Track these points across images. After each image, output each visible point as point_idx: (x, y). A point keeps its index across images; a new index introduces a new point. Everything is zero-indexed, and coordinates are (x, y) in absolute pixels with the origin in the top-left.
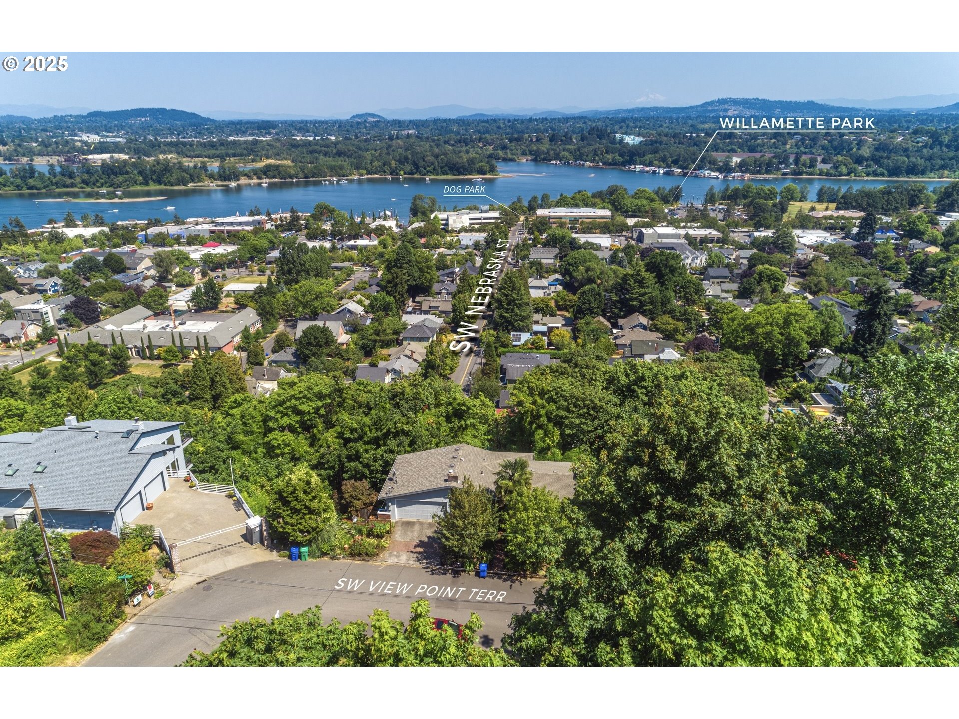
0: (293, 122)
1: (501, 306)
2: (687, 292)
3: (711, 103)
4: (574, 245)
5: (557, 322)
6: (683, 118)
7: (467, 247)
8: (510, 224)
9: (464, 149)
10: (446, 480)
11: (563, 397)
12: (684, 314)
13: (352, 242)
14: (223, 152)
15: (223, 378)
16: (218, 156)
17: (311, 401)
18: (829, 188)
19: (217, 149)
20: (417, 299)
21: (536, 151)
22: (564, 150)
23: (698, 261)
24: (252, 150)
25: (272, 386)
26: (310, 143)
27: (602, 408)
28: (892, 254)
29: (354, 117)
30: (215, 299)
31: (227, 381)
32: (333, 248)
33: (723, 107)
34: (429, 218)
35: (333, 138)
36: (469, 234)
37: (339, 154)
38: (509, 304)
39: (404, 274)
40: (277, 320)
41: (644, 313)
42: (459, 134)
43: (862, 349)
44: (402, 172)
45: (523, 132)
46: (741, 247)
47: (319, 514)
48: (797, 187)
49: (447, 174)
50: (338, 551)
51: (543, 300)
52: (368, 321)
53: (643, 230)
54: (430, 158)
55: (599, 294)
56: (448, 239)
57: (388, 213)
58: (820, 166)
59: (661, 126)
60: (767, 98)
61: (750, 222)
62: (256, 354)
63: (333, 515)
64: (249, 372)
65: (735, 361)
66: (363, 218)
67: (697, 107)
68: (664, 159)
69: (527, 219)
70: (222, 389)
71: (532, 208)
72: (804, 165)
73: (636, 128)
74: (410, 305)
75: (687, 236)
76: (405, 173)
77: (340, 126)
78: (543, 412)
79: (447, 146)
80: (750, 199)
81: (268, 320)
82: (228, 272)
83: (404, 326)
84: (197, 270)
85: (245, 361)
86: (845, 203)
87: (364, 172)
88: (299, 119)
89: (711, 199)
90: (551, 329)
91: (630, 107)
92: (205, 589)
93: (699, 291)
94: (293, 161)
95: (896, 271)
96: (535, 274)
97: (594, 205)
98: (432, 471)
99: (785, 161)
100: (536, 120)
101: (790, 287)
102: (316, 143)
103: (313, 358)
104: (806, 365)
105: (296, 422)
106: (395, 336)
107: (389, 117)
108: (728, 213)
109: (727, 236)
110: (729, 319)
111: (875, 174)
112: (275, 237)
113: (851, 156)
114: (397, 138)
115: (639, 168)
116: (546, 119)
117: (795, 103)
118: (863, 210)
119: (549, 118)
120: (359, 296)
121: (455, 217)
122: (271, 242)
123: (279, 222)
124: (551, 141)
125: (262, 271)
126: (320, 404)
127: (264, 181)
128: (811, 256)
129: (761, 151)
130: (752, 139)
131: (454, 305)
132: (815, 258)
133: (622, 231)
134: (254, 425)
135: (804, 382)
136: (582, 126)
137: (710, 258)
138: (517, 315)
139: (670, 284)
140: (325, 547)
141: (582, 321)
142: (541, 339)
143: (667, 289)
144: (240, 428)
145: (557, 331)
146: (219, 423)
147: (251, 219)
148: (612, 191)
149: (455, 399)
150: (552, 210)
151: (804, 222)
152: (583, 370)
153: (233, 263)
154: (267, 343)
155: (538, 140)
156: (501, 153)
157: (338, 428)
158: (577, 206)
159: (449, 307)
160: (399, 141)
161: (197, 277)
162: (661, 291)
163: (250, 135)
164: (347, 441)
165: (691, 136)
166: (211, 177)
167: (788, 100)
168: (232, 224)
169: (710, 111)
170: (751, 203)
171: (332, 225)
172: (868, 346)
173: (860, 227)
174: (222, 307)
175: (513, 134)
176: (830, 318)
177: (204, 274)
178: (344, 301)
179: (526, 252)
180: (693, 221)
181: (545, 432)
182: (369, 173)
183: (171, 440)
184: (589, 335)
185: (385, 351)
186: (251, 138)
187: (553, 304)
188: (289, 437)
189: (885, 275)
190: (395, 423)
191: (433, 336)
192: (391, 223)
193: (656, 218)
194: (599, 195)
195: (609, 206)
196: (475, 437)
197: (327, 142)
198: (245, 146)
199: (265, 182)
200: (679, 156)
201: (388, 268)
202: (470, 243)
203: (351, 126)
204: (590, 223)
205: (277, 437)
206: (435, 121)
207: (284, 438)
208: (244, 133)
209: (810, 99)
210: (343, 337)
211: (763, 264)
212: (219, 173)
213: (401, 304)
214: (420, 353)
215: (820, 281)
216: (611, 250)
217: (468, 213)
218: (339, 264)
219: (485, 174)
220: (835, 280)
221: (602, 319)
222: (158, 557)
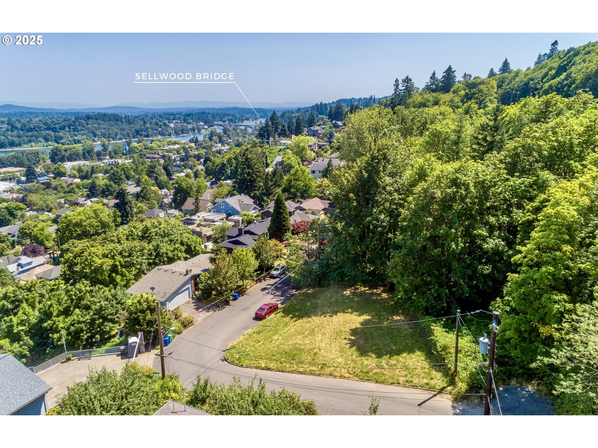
10: (185, 275)
78: (117, 263)
95: (74, 193)
118: (17, 167)
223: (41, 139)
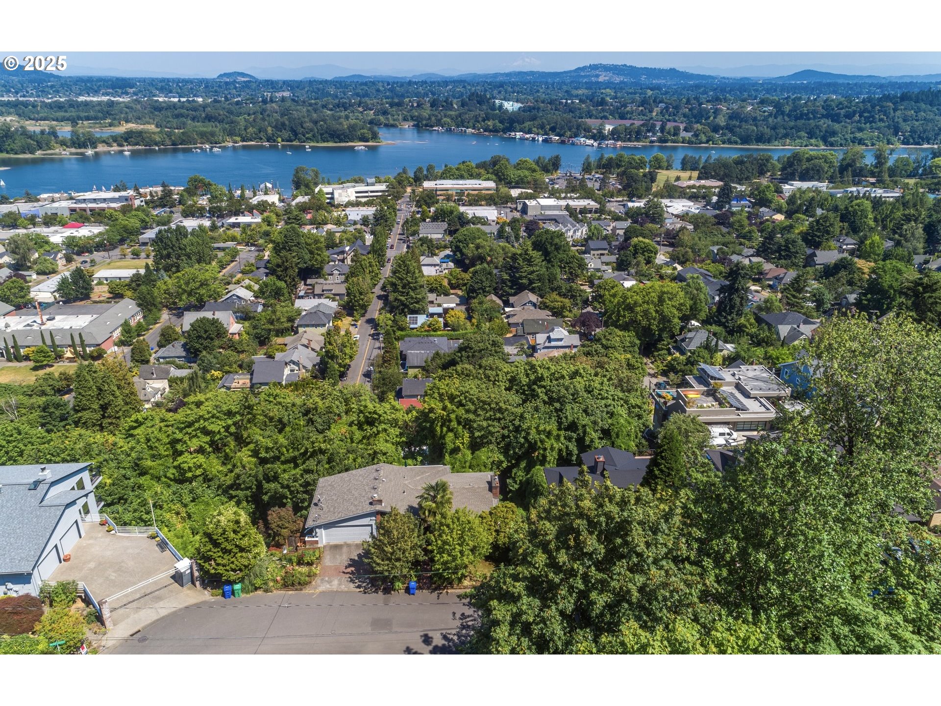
0: (153, 80)
1: (395, 290)
2: (571, 268)
3: (584, 68)
4: (463, 221)
5: (451, 303)
6: (558, 83)
7: (355, 223)
8: (397, 197)
9: (343, 114)
10: (371, 504)
11: (471, 400)
12: (569, 291)
13: (233, 220)
14: (73, 114)
15: (112, 387)
16: (68, 119)
17: (221, 420)
18: (691, 157)
19: (66, 111)
20: (309, 281)
21: (417, 117)
22: (445, 116)
23: (579, 234)
24: (108, 112)
25: (163, 384)
26: (174, 106)
27: (506, 409)
28: (746, 222)
29: (221, 76)
30: (86, 289)
31: (115, 389)
32: (214, 227)
33: (594, 72)
34: (314, 191)
35: (200, 100)
36: (357, 209)
37: (209, 118)
38: (404, 287)
39: (294, 257)
40: (160, 310)
41: (533, 290)
42: (337, 96)
43: (724, 320)
44: (280, 140)
45: (403, 96)
46: (617, 218)
47: (250, 551)
48: (663, 156)
49: (328, 141)
50: (271, 584)
51: (436, 280)
52: (260, 308)
53: (527, 201)
54: (308, 125)
55: (490, 273)
56: (335, 214)
57: (269, 185)
58: (683, 134)
59: (538, 91)
60: (634, 65)
61: (623, 192)
62: (142, 351)
63: (263, 549)
64: (135, 370)
65: (618, 339)
66: (243, 193)
67: (571, 72)
68: (542, 127)
69: (413, 191)
70: (111, 398)
71: (418, 180)
72: (669, 133)
73: (514, 92)
74: (302, 289)
75: (568, 208)
76: (283, 141)
77: (206, 87)
78: (453, 416)
79: (325, 110)
80: (623, 169)
81: (150, 310)
82: (97, 256)
83: (299, 312)
84: (60, 255)
85: (129, 357)
86: (706, 173)
87: (238, 139)
88: (160, 76)
89: (587, 169)
90: (446, 311)
91: (507, 71)
92: (140, 641)
93: (582, 266)
94: (157, 126)
95: (750, 239)
96: (426, 252)
97: (478, 176)
98: (356, 494)
99: (652, 129)
100: (416, 83)
101: (661, 258)
102: (182, 105)
103: (204, 353)
104: (678, 338)
105: (206, 443)
106: (289, 324)
107: (261, 76)
108: (604, 182)
109: (604, 206)
110: (611, 296)
111: (730, 142)
112: (147, 215)
113: (709, 125)
114: (272, 101)
115: (519, 135)
116: (426, 82)
117: (659, 69)
118: (720, 180)
119: (428, 81)
120: (247, 282)
121: (340, 191)
122: (143, 221)
123: (149, 198)
124: (432, 106)
125: (136, 255)
126: (230, 422)
127: (126, 148)
128: (679, 226)
129: (630, 119)
130: (622, 106)
131: (348, 289)
132: (682, 229)
133: (507, 202)
134: (161, 448)
135: (677, 354)
136: (462, 90)
137: (590, 230)
138: (412, 298)
139: (556, 262)
140: (258, 582)
141: (476, 301)
142: (437, 322)
143: (553, 266)
144: (147, 453)
145: (452, 313)
146: (121, 447)
147: (116, 195)
148: (495, 162)
149: (366, 407)
150: (438, 182)
151: (672, 191)
152: (487, 372)
153: (100, 246)
154: (152, 336)
155: (418, 106)
156: (382, 118)
157: (252, 446)
158: (462, 177)
159: (342, 289)
160: (274, 105)
161: (61, 262)
162: (547, 268)
163: (103, 94)
164: (263, 461)
165: (566, 103)
166: (63, 143)
167: (653, 67)
168: (95, 200)
169: (585, 77)
170: (624, 173)
171: (210, 201)
172: (729, 318)
173: (719, 196)
174: (94, 296)
175: (393, 98)
176: (697, 290)
177: (69, 260)
178: (230, 287)
179: (415, 228)
180: (573, 191)
181: (455, 435)
182: (243, 140)
183: (81, 485)
184: (482, 315)
185: (280, 340)
186: (105, 98)
187: (445, 283)
188: (201, 459)
189: (741, 244)
190: (313, 443)
191: (329, 323)
192: (273, 198)
193: (539, 189)
194: (482, 165)
195: (494, 177)
196: (387, 441)
197: (194, 104)
198: (97, 108)
199: (127, 150)
200: (556, 123)
201: (277, 250)
202: (358, 218)
203: (220, 86)
204: (477, 195)
205: (187, 460)
206: (311, 82)
207: (195, 460)
208: (96, 92)
209: (672, 67)
210: (235, 328)
211: (637, 237)
212: (71, 139)
213: (293, 287)
214: (317, 342)
215: (687, 252)
216: (497, 223)
217: (354, 187)
218: (221, 245)
219: (367, 141)
220: (699, 250)
221: (494, 298)
222: (85, 613)
223: (803, 134)
